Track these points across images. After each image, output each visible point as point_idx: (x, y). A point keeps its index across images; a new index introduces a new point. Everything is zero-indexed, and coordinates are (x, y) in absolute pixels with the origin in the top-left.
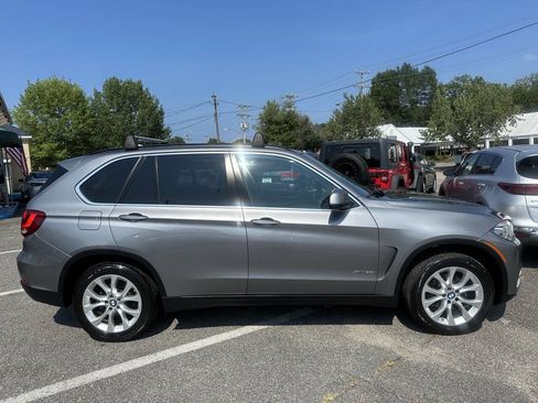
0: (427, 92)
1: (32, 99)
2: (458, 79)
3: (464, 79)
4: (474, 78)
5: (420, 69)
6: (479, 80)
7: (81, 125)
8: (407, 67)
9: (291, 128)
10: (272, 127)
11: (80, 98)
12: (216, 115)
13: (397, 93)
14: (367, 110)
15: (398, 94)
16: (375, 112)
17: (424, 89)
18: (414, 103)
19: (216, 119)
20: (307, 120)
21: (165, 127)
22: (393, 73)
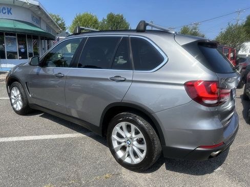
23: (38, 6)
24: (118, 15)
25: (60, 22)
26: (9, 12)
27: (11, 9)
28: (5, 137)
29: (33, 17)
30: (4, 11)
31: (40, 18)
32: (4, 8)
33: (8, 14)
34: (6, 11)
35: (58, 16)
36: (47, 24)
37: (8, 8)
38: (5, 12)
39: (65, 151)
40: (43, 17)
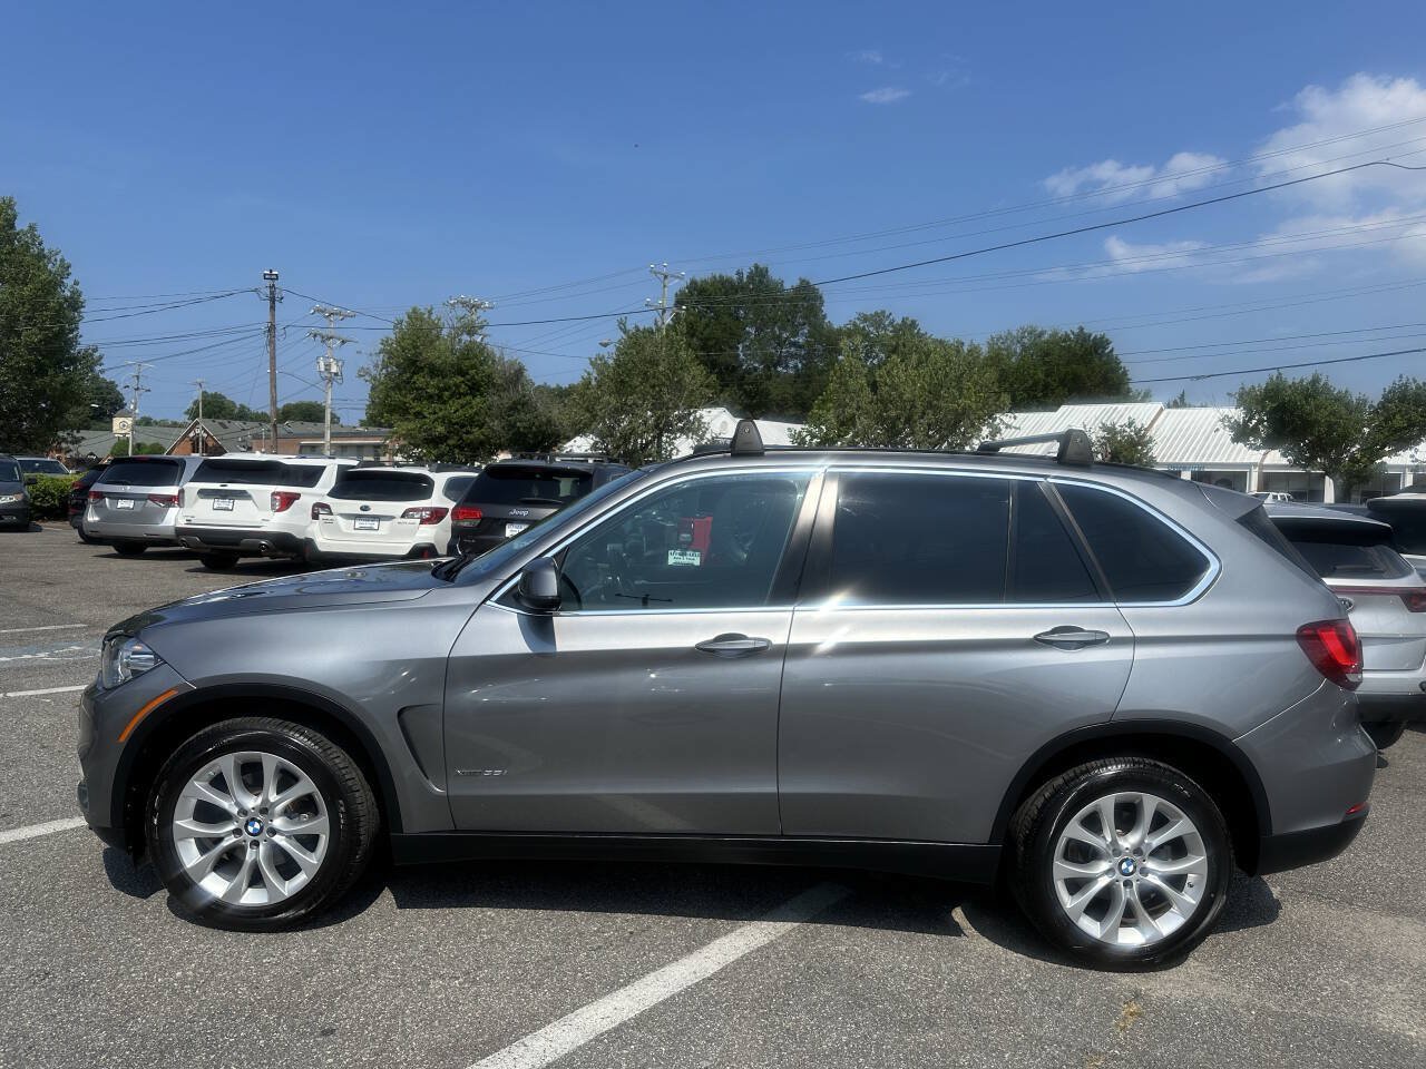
0: (801, 340)
2: (865, 318)
3: (878, 319)
4: (899, 321)
5: (790, 283)
6: (909, 326)
8: (759, 274)
9: (475, 389)
10: (420, 380)
12: (272, 329)
13: (732, 334)
14: (676, 368)
15: (736, 336)
16: (695, 375)
17: (795, 334)
18: (772, 363)
19: (272, 343)
20: (520, 372)
22: (725, 287)
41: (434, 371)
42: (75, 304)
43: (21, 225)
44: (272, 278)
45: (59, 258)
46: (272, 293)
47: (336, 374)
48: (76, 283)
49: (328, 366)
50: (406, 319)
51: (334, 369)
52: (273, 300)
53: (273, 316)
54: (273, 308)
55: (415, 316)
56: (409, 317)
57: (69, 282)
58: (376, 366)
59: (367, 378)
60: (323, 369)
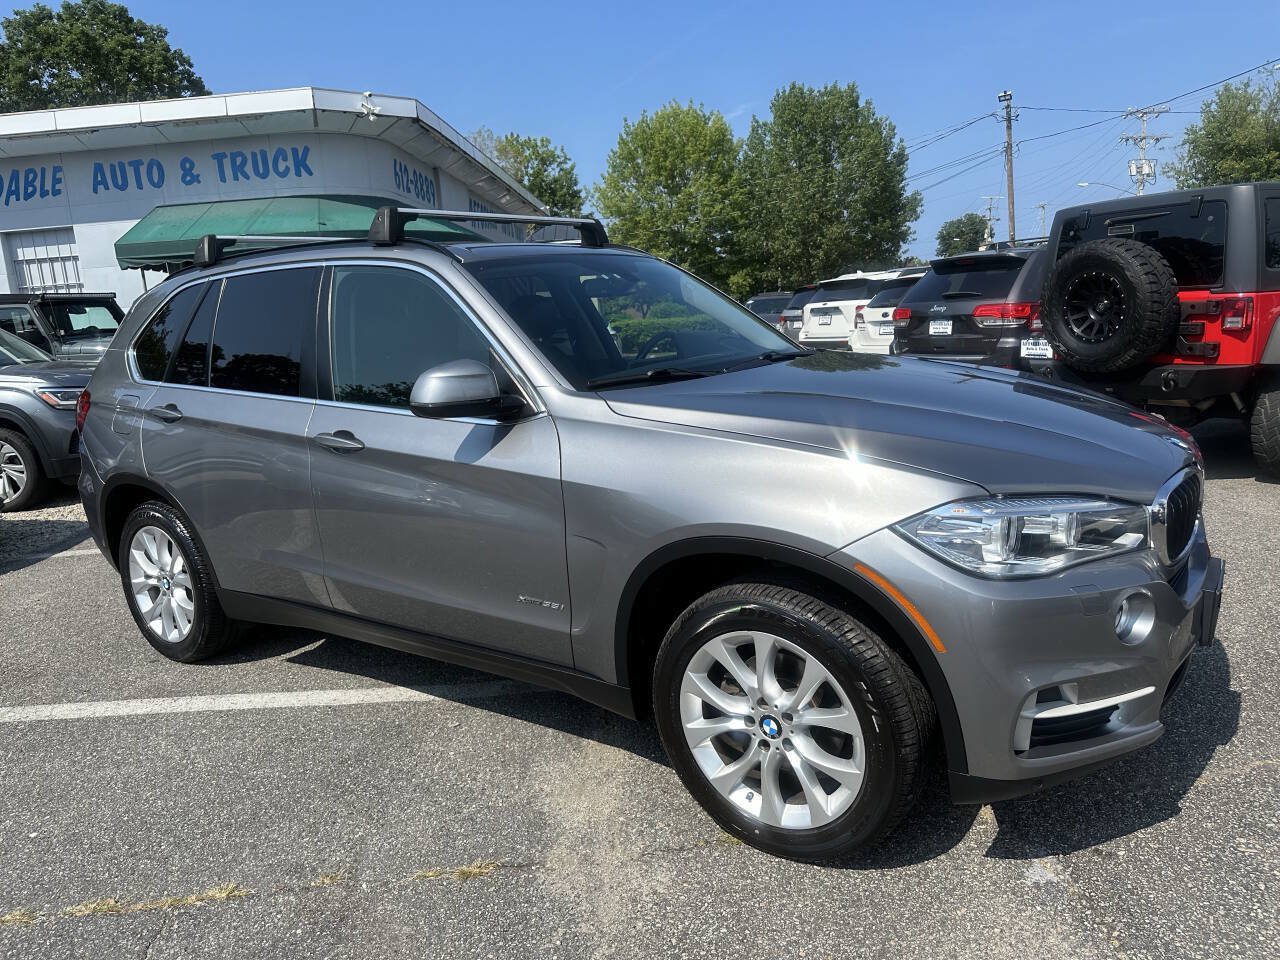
1: (630, 157)
7: (718, 207)
11: (721, 143)
12: (1010, 148)
19: (1009, 161)
21: (908, 193)
23: (416, 120)
24: (832, 92)
25: (553, 172)
26: (301, 166)
27: (306, 150)
28: (170, 694)
29: (400, 172)
30: (281, 168)
31: (435, 170)
32: (281, 154)
33: (298, 174)
34: (291, 163)
35: (546, 142)
36: (471, 192)
37: (295, 151)
38: (287, 169)
39: (360, 756)
40: (448, 161)
41: (1243, 153)
42: (901, 158)
43: (862, 104)
44: (1007, 98)
45: (888, 122)
46: (1008, 113)
47: (1148, 175)
48: (902, 141)
49: (1139, 169)
50: (1216, 99)
51: (1146, 170)
52: (1009, 120)
53: (1010, 135)
54: (1009, 127)
55: (1227, 95)
56: (1220, 97)
57: (896, 141)
58: (1181, 159)
59: (1172, 173)
60: (1134, 173)
